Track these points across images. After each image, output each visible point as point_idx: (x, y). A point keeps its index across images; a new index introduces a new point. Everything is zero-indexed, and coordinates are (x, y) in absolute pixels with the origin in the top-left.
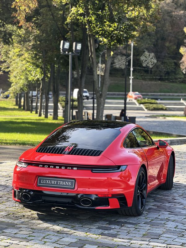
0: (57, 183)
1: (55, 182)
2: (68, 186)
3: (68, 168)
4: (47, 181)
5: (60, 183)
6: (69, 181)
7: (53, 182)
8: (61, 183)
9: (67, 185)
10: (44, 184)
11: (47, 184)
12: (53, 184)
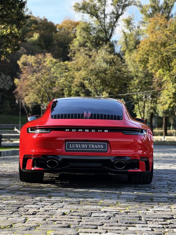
0: (88, 146)
1: (85, 146)
2: (101, 149)
3: (99, 131)
4: (76, 146)
5: (91, 146)
6: (101, 144)
7: (83, 146)
8: (93, 146)
9: (99, 148)
10: (73, 148)
11: (77, 148)
12: (84, 148)
